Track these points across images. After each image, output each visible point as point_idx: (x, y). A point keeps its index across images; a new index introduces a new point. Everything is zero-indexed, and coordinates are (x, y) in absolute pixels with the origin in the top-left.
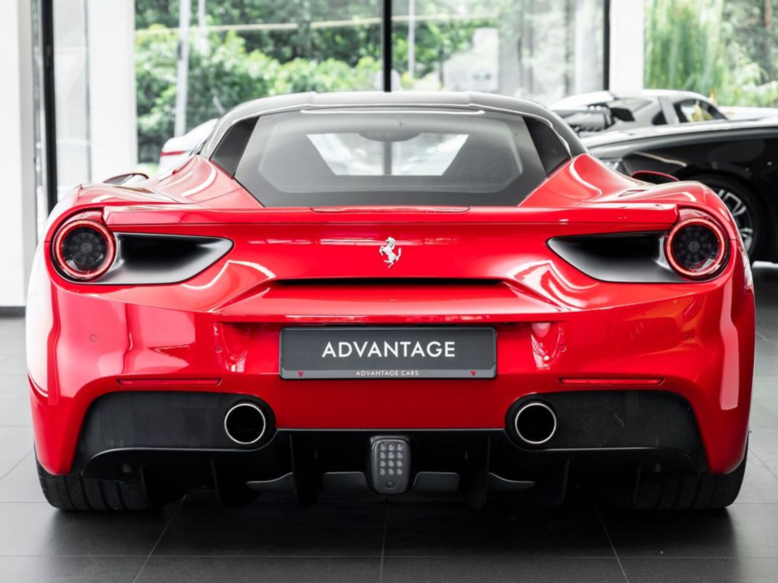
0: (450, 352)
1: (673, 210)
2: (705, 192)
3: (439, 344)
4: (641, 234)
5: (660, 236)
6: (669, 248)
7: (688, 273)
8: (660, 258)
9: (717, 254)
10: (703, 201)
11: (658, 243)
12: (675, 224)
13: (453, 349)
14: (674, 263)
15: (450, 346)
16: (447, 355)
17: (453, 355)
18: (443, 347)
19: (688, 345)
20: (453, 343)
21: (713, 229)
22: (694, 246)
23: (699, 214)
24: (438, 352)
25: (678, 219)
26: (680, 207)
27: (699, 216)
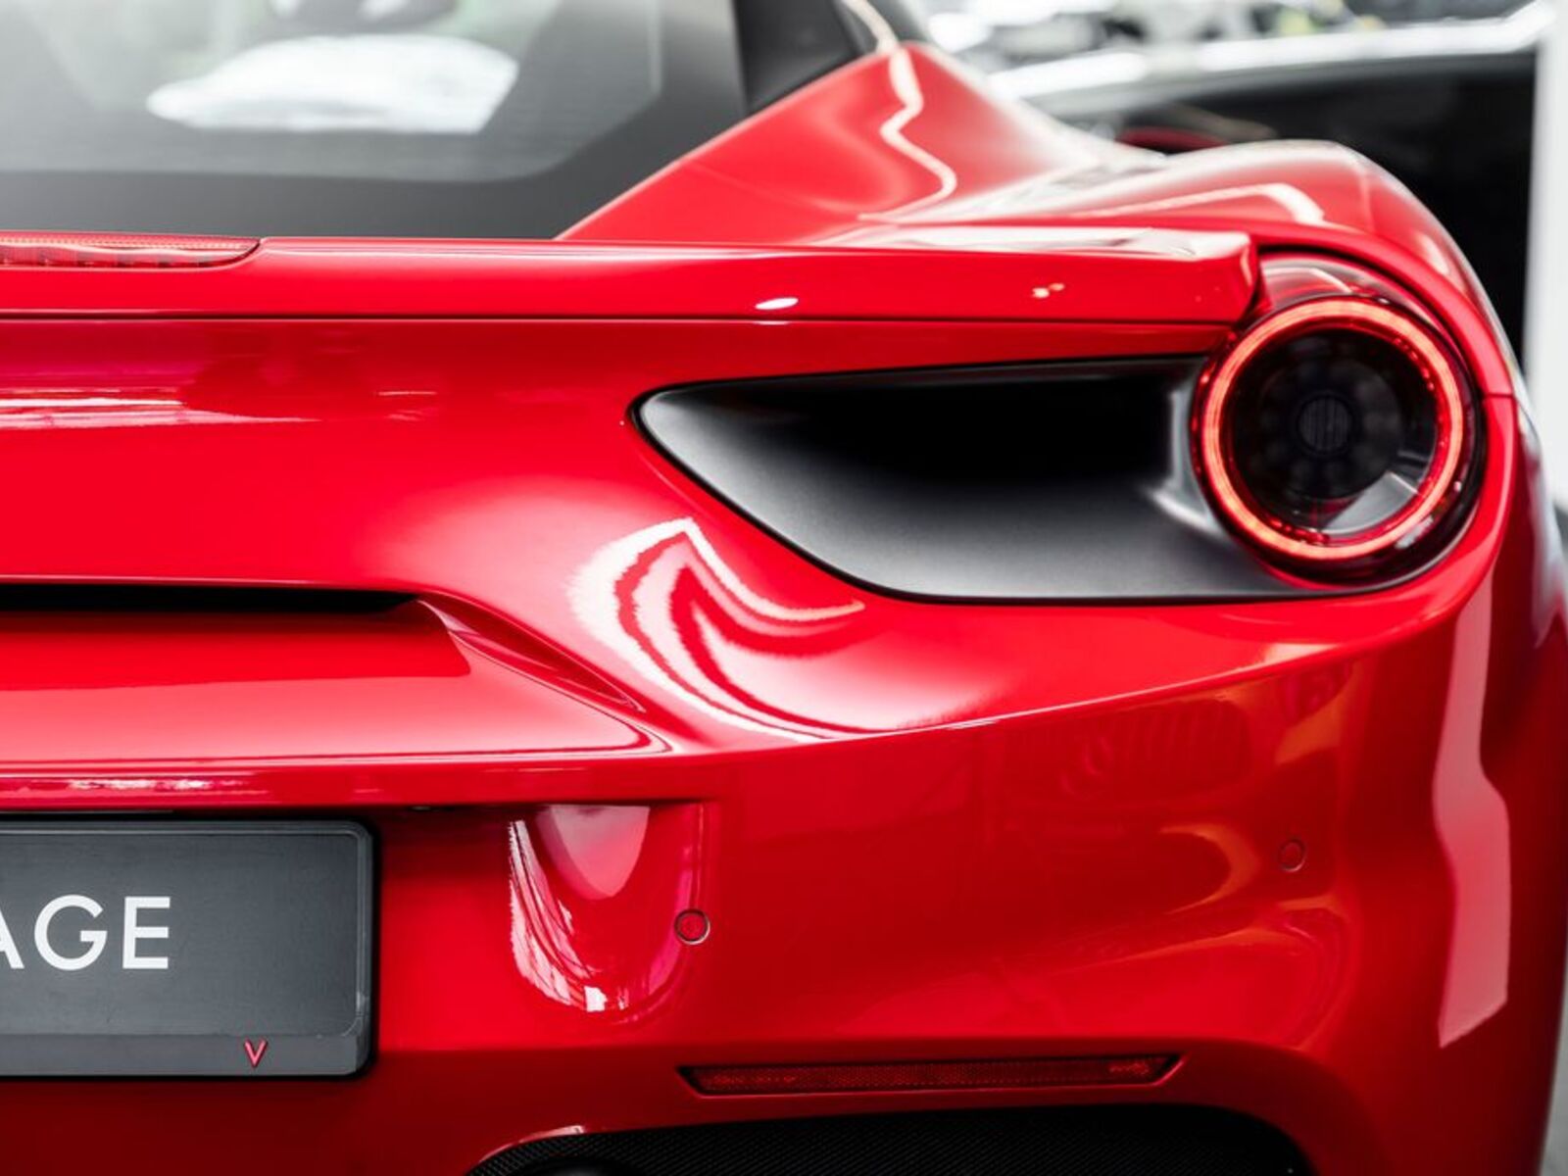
0: (144, 947)
1: (1231, 262)
2: (1365, 187)
3: (94, 908)
4: (1090, 370)
5: (1173, 377)
6: (1211, 435)
7: (1296, 547)
8: (1174, 482)
9: (1430, 459)
10: (1356, 220)
11: (1161, 414)
12: (1244, 326)
13: (162, 932)
14: (1232, 503)
15: (145, 917)
16: (131, 961)
17: (161, 963)
18: (112, 923)
19: (1298, 917)
20: (163, 902)
21: (1412, 348)
22: (1323, 424)
23: (1349, 281)
24: (89, 945)
25: (1257, 303)
26: (1267, 247)
27: (1347, 290)
